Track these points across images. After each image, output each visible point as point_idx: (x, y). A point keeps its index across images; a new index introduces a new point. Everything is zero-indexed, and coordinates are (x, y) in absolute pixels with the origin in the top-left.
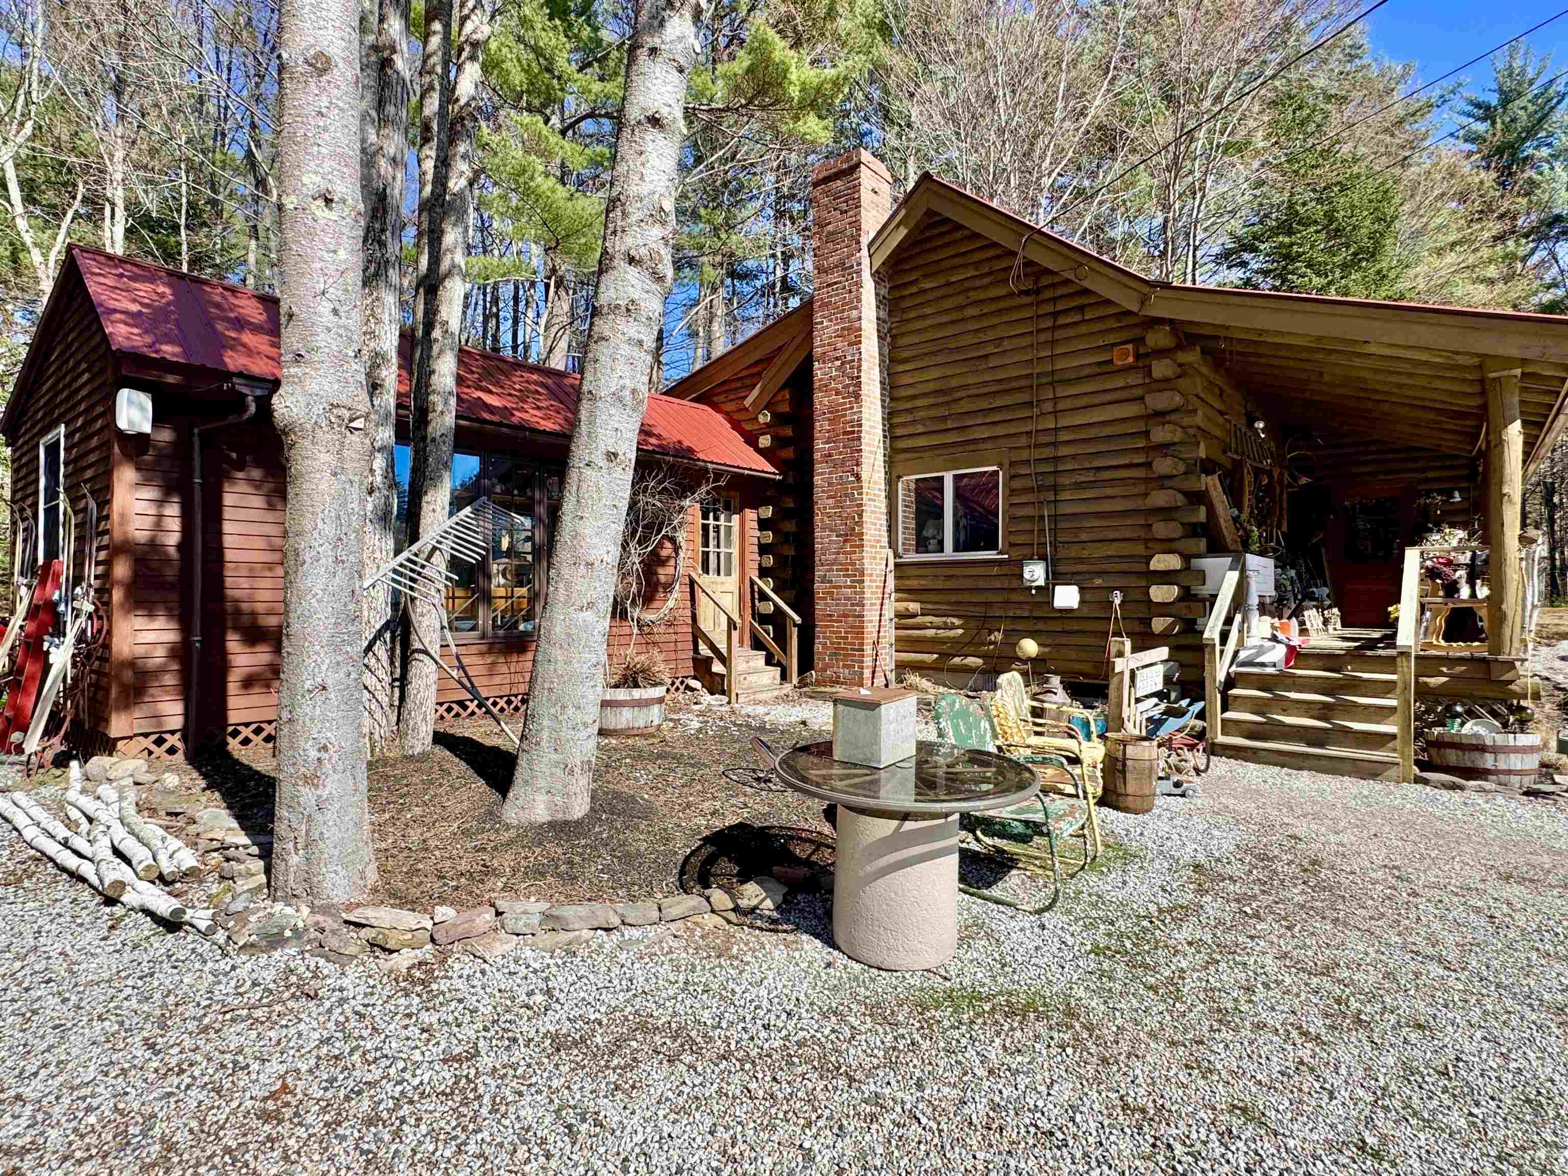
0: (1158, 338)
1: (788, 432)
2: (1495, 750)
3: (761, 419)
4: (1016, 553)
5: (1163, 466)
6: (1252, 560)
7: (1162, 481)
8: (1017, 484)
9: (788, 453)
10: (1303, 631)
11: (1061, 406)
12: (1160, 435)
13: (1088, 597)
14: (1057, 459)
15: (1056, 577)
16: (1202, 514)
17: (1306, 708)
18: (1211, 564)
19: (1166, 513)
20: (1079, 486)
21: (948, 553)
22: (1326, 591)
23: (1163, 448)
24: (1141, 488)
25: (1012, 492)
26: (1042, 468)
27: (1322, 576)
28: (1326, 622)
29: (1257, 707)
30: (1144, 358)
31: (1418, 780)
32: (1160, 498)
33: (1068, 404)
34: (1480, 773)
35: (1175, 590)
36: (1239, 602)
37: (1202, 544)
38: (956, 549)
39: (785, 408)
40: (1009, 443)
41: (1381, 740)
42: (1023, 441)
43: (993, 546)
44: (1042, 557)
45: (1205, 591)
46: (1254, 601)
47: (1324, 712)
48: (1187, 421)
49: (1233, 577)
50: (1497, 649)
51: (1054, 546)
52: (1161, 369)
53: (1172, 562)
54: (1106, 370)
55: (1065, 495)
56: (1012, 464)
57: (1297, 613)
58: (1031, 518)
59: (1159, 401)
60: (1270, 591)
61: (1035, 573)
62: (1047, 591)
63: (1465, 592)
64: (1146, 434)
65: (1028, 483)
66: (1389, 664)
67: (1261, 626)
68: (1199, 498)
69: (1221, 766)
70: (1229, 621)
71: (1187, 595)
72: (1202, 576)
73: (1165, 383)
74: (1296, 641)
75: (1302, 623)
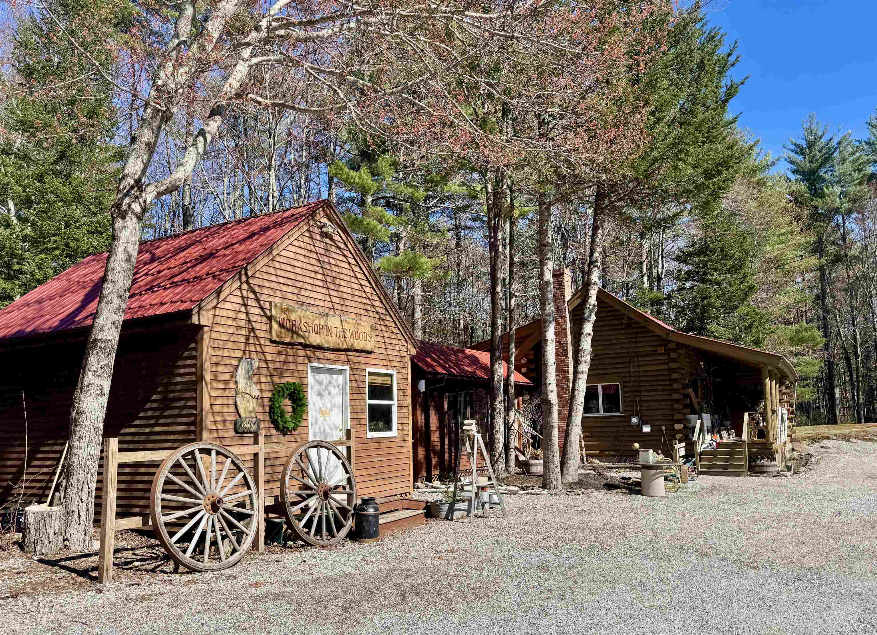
0: (672, 346)
1: (533, 366)
2: (766, 466)
3: (523, 361)
4: (628, 413)
5: (676, 386)
6: (704, 415)
7: (676, 391)
8: (626, 389)
9: (533, 375)
10: (721, 438)
11: (640, 363)
12: (674, 376)
13: (654, 428)
14: (640, 382)
15: (643, 422)
16: (688, 402)
17: (721, 459)
18: (693, 417)
19: (677, 401)
20: (648, 391)
21: (601, 413)
22: (729, 422)
23: (676, 380)
24: (669, 393)
25: (624, 392)
26: (634, 384)
27: (727, 417)
28: (729, 435)
29: (709, 460)
30: (668, 352)
31: (750, 476)
32: (676, 396)
33: (643, 363)
34: (763, 473)
35: (682, 426)
36: (701, 430)
37: (689, 410)
38: (604, 411)
39: (531, 357)
40: (622, 375)
41: (741, 466)
42: (627, 375)
43: (618, 411)
44: (637, 415)
45: (691, 425)
46: (706, 428)
47: (727, 460)
48: (682, 372)
49: (699, 422)
50: (768, 440)
51: (641, 410)
52: (673, 355)
53: (680, 417)
54: (654, 353)
55: (643, 394)
56: (624, 382)
57: (719, 432)
58: (632, 401)
59: (673, 365)
60: (710, 425)
61: (634, 420)
62: (639, 427)
63: (761, 425)
64: (670, 375)
65: (629, 389)
66: (740, 446)
67: (708, 437)
68: (688, 396)
69: (701, 476)
70: (699, 435)
71: (685, 427)
72: (689, 421)
73: (674, 361)
74: (719, 440)
75: (721, 436)
